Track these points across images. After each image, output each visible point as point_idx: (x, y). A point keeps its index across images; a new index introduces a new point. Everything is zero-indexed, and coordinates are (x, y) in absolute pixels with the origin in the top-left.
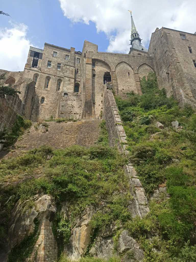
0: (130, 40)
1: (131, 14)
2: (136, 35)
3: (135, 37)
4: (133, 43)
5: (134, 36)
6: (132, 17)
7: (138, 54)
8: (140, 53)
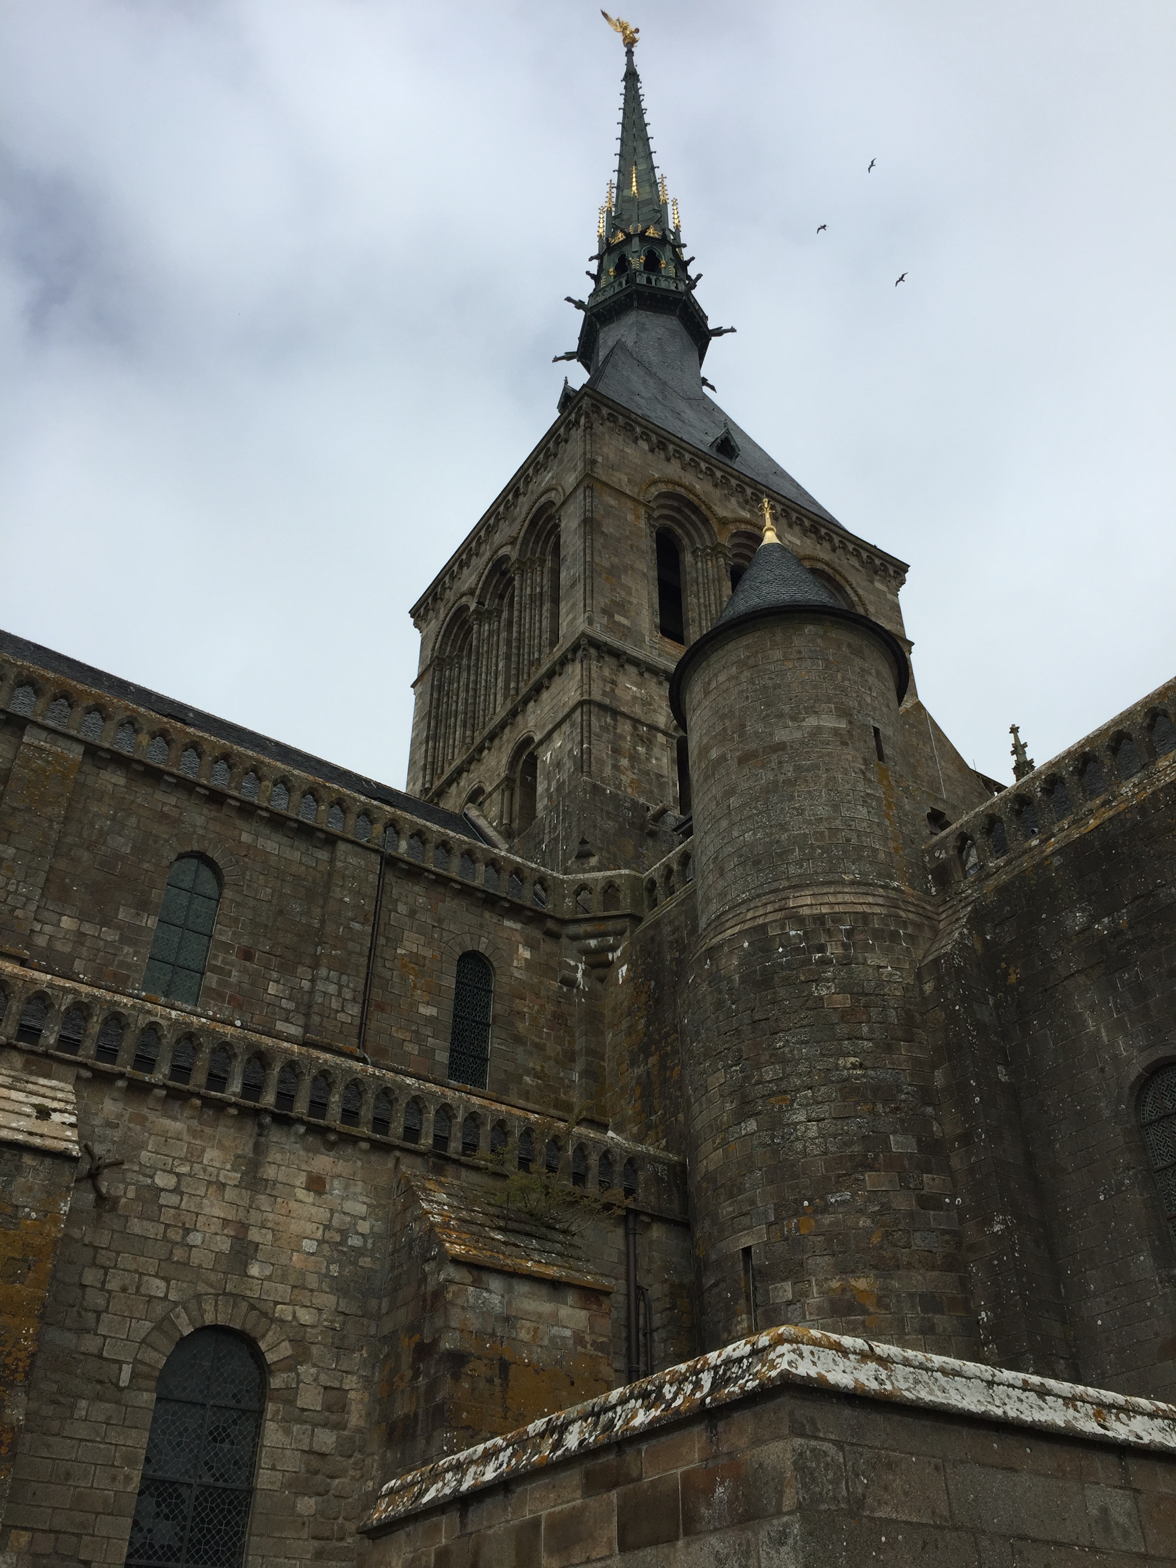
0: (579, 305)
1: (630, 54)
2: (652, 264)
3: (642, 280)
4: (608, 337)
5: (637, 262)
6: (631, 77)
7: (663, 488)
8: (691, 490)
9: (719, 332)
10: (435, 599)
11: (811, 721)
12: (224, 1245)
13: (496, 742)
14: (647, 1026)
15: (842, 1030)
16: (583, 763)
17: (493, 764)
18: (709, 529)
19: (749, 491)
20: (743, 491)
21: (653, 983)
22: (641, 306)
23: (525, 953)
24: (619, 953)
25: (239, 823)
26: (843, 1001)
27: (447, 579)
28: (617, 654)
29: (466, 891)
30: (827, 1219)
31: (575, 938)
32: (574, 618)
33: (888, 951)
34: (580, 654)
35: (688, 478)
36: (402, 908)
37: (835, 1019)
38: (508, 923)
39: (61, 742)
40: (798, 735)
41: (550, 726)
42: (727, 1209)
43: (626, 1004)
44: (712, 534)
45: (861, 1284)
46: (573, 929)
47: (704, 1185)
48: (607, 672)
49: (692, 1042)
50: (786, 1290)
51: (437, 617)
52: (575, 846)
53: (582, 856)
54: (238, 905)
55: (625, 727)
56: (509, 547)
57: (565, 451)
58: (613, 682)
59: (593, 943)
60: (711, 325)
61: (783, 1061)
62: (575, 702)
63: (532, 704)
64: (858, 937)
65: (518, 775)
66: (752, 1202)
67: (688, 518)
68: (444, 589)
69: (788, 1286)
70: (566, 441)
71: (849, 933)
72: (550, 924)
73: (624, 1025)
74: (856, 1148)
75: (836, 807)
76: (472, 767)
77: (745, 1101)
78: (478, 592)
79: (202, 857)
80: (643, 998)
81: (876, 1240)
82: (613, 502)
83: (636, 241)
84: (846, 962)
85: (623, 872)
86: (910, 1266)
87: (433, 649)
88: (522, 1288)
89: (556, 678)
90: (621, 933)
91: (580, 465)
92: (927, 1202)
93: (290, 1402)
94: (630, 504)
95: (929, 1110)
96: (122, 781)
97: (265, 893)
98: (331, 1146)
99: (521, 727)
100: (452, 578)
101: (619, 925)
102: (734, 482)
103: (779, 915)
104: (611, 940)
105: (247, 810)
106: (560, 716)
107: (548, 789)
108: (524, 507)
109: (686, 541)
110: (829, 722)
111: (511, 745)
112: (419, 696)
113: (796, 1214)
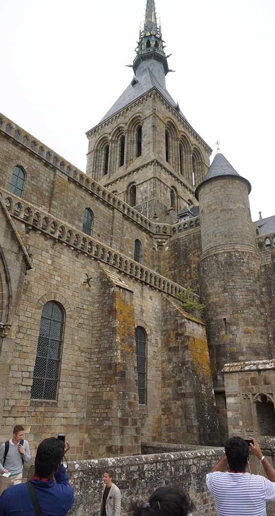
7: (169, 120)
8: (174, 122)
9: (171, 71)
10: (95, 131)
11: (238, 205)
12: (139, 310)
13: (122, 179)
14: (175, 262)
15: (247, 277)
16: (154, 194)
17: (121, 185)
18: (176, 133)
19: (185, 124)
20: (183, 124)
21: (177, 253)
22: (154, 59)
23: (146, 241)
24: (165, 243)
25: (96, 201)
26: (248, 271)
27: (100, 127)
28: (161, 166)
29: (137, 224)
30: (243, 315)
31: (156, 238)
32: (149, 153)
33: (255, 261)
34: (153, 164)
35: (173, 117)
36: (125, 227)
37: (246, 275)
38: (143, 233)
39: (63, 175)
40: (235, 207)
41: (143, 181)
42: (219, 310)
43: (168, 256)
44: (177, 135)
45: (250, 328)
46: (156, 236)
47: (212, 304)
48: (159, 170)
49: (208, 273)
50: (234, 328)
51: (95, 137)
52: (153, 215)
53: (155, 218)
54: (97, 223)
55: (162, 185)
56: (124, 125)
57: (145, 103)
58: (160, 173)
59: (160, 240)
60: (170, 69)
61: (235, 282)
62: (152, 177)
63: (136, 172)
64: (250, 258)
65: (129, 191)
66: (227, 310)
67: (172, 129)
68: (98, 130)
69: (235, 327)
70: (146, 100)
71: (249, 257)
72: (151, 234)
73: (167, 261)
74: (249, 302)
75: (243, 226)
76: (113, 184)
77: (225, 289)
78: (112, 134)
79: (89, 209)
80: (173, 256)
81: (253, 320)
82: (159, 122)
83: (153, 37)
84: (248, 263)
85: (168, 224)
86: (259, 326)
87: (94, 146)
88: (194, 323)
89: (145, 168)
90: (167, 239)
91: (151, 109)
92: (262, 314)
93: (151, 342)
94: (162, 123)
95: (262, 296)
96: (74, 187)
97: (101, 220)
98: (152, 290)
99: (131, 178)
100: (102, 127)
101: (166, 237)
102: (182, 121)
103: (233, 250)
104: (164, 240)
105: (98, 198)
106: (147, 179)
107: (142, 197)
108: (130, 115)
109: (170, 135)
110: (242, 206)
111: (127, 182)
112: (89, 159)
113: (237, 313)
